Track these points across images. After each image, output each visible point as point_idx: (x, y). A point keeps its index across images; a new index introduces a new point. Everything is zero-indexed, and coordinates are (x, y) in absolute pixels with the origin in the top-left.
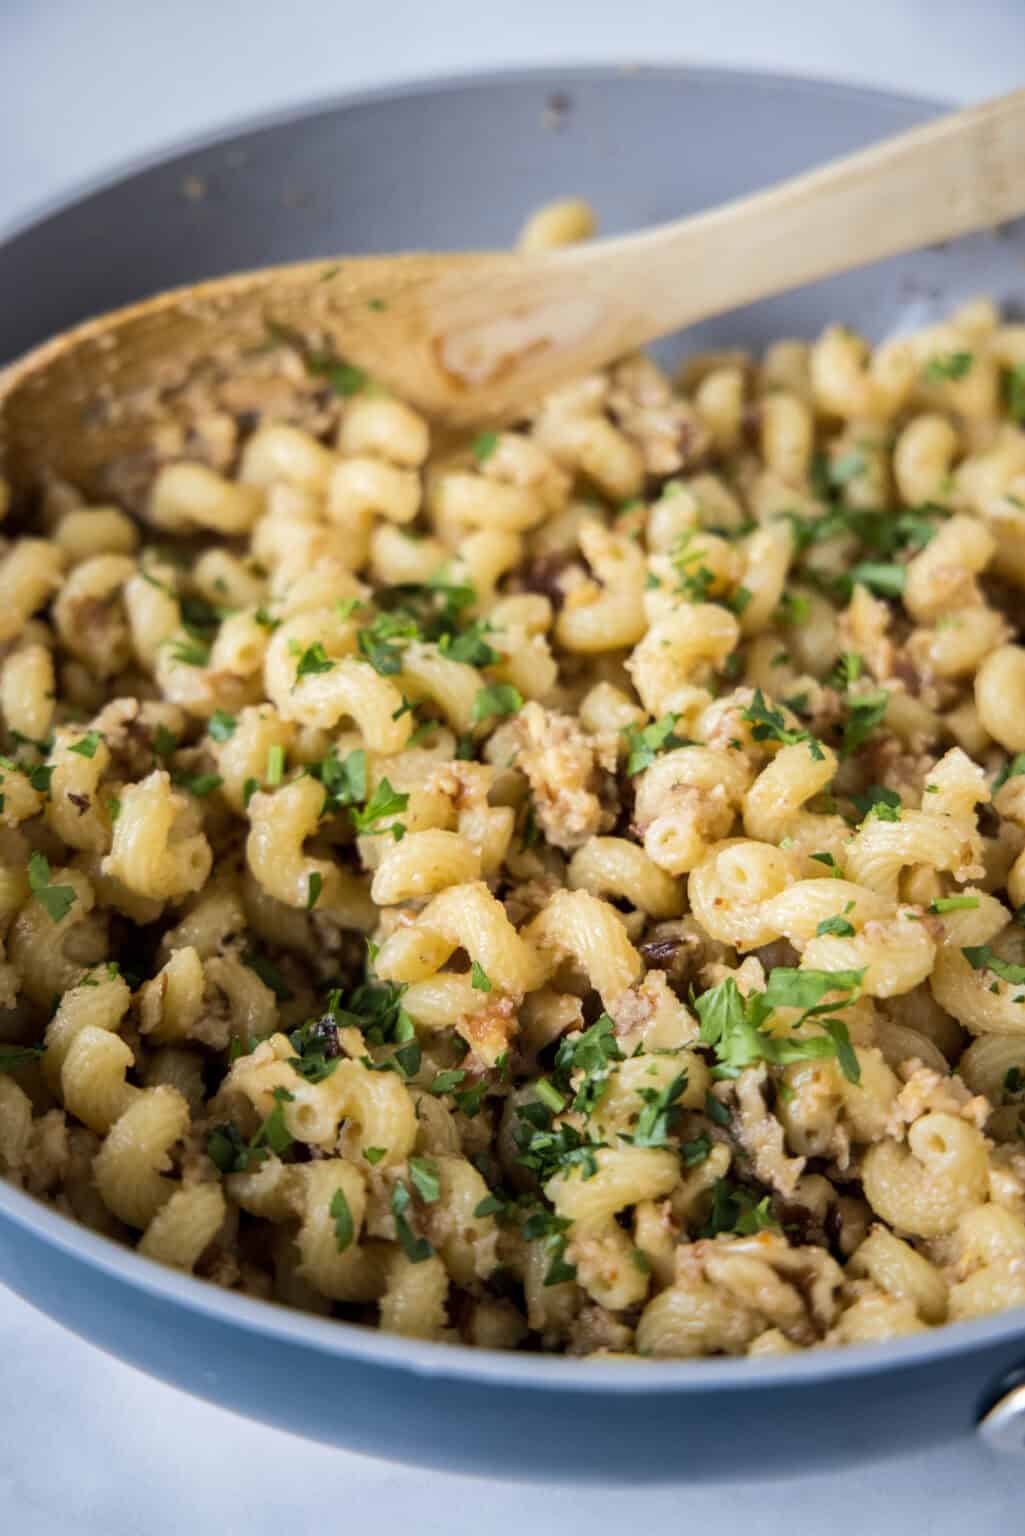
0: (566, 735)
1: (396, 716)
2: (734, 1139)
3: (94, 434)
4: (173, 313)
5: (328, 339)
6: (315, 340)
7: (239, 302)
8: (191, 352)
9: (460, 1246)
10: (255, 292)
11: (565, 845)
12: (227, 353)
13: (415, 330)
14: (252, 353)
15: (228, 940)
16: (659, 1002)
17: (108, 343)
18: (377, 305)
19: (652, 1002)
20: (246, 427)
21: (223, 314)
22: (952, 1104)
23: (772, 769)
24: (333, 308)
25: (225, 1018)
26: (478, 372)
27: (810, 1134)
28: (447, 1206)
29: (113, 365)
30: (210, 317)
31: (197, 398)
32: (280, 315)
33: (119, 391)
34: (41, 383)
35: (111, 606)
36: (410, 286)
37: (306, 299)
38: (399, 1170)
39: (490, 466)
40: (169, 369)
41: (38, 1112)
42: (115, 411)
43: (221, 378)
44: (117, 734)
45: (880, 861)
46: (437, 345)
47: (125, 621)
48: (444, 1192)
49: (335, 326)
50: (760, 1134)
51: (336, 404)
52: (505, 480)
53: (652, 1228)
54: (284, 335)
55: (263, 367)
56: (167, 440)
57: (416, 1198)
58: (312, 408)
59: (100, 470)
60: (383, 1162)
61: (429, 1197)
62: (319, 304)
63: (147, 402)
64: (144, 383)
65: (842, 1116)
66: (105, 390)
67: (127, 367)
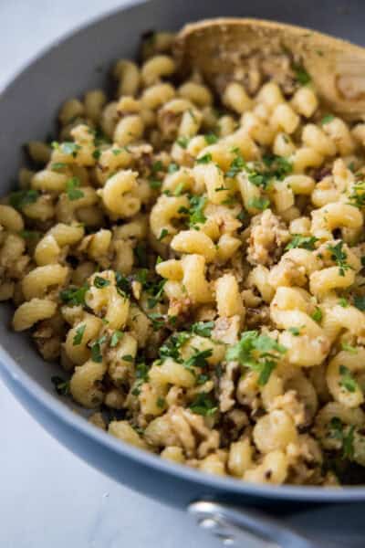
0: (273, 225)
1: (217, 190)
2: (219, 382)
3: (215, 62)
4: (249, 28)
5: (301, 60)
6: (296, 58)
7: (273, 33)
8: (254, 45)
9: (113, 366)
10: (278, 31)
11: (252, 263)
12: (266, 50)
13: (331, 68)
14: (275, 54)
15: (132, 238)
16: (232, 326)
17: (224, 29)
18: (321, 54)
19: (230, 325)
20: (265, 79)
21: (266, 35)
22: (291, 412)
23: (326, 270)
24: (304, 47)
25: (111, 261)
26: (350, 94)
27: (244, 396)
28: (116, 351)
29: (226, 38)
30: (261, 34)
31: (253, 62)
32: (287, 43)
33: (227, 49)
34: (199, 35)
35: (176, 117)
36: (334, 51)
37: (296, 41)
38: (110, 331)
39: (325, 127)
40: (246, 48)
41: (25, 253)
42: (224, 55)
43: (262, 59)
44: (138, 155)
45: (334, 320)
46: (338, 78)
47: (179, 124)
48: (118, 345)
49: (304, 55)
50: (227, 385)
51: (298, 86)
52: (327, 134)
53: (173, 394)
54: (287, 51)
55: (277, 61)
56: (239, 75)
57: (109, 342)
58: (290, 83)
59: (215, 75)
60: (107, 326)
61: (113, 344)
62: (300, 45)
63: (235, 57)
64: (236, 50)
65: (259, 395)
66: (222, 47)
67: (232, 41)
